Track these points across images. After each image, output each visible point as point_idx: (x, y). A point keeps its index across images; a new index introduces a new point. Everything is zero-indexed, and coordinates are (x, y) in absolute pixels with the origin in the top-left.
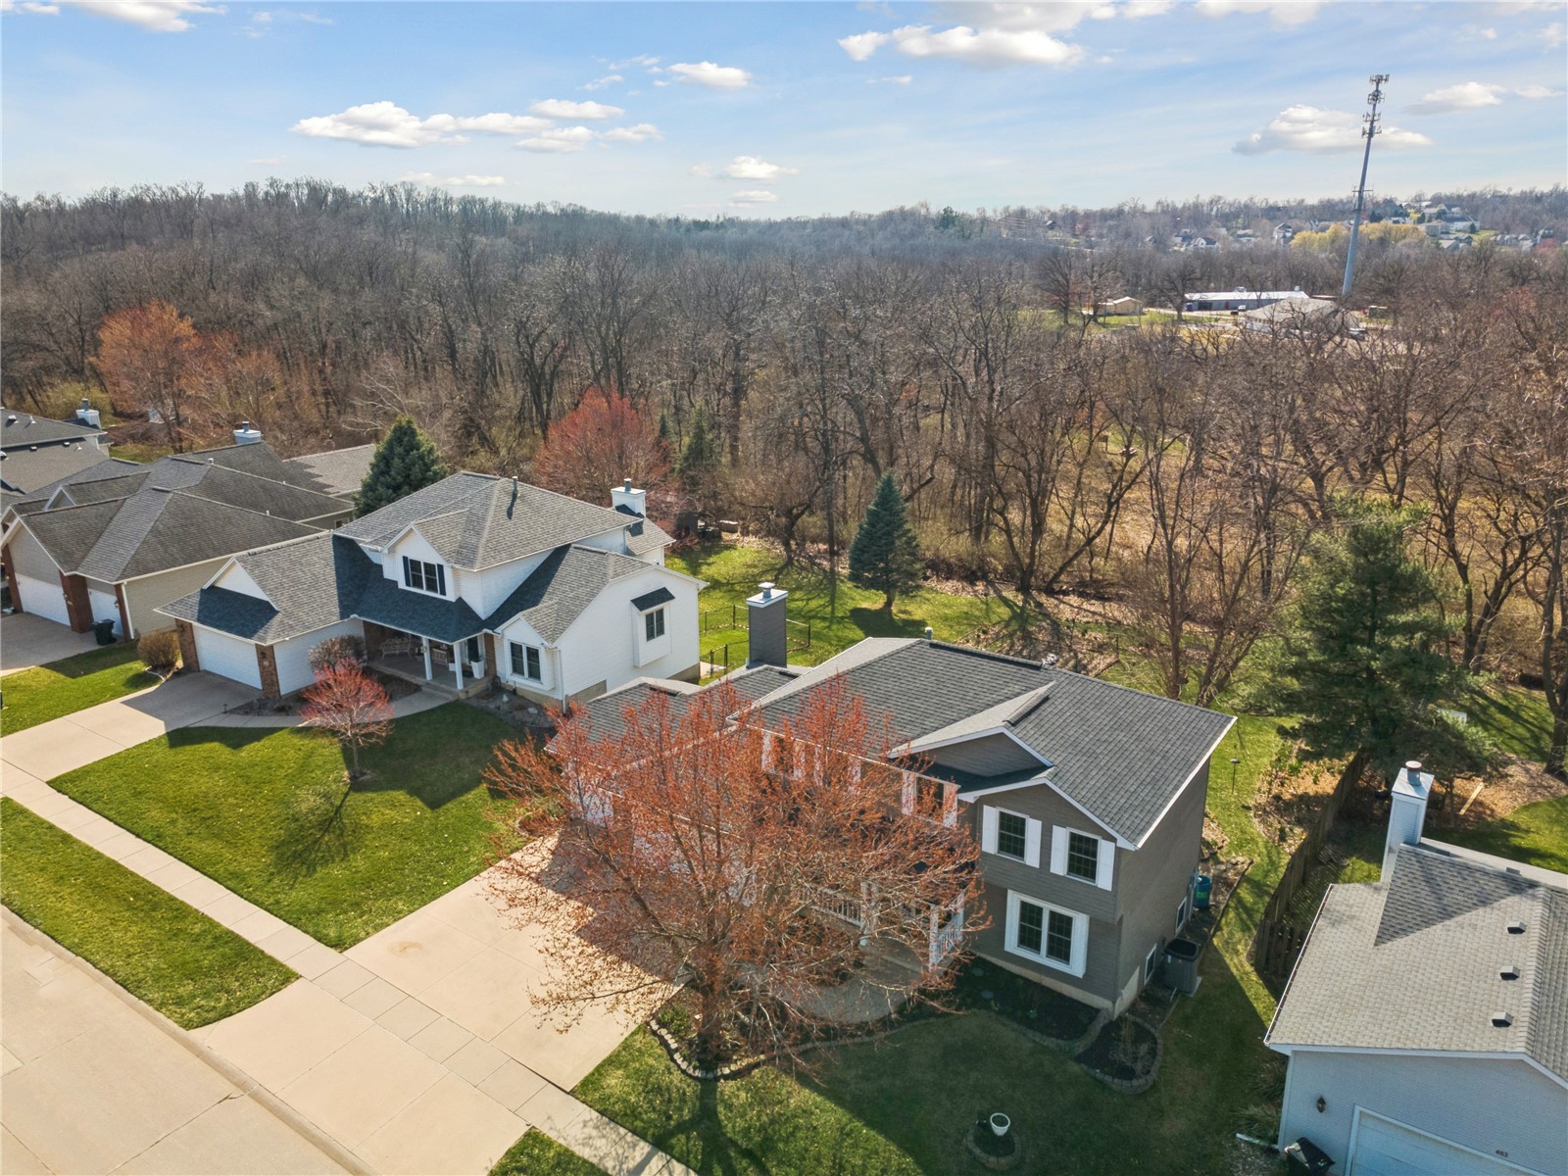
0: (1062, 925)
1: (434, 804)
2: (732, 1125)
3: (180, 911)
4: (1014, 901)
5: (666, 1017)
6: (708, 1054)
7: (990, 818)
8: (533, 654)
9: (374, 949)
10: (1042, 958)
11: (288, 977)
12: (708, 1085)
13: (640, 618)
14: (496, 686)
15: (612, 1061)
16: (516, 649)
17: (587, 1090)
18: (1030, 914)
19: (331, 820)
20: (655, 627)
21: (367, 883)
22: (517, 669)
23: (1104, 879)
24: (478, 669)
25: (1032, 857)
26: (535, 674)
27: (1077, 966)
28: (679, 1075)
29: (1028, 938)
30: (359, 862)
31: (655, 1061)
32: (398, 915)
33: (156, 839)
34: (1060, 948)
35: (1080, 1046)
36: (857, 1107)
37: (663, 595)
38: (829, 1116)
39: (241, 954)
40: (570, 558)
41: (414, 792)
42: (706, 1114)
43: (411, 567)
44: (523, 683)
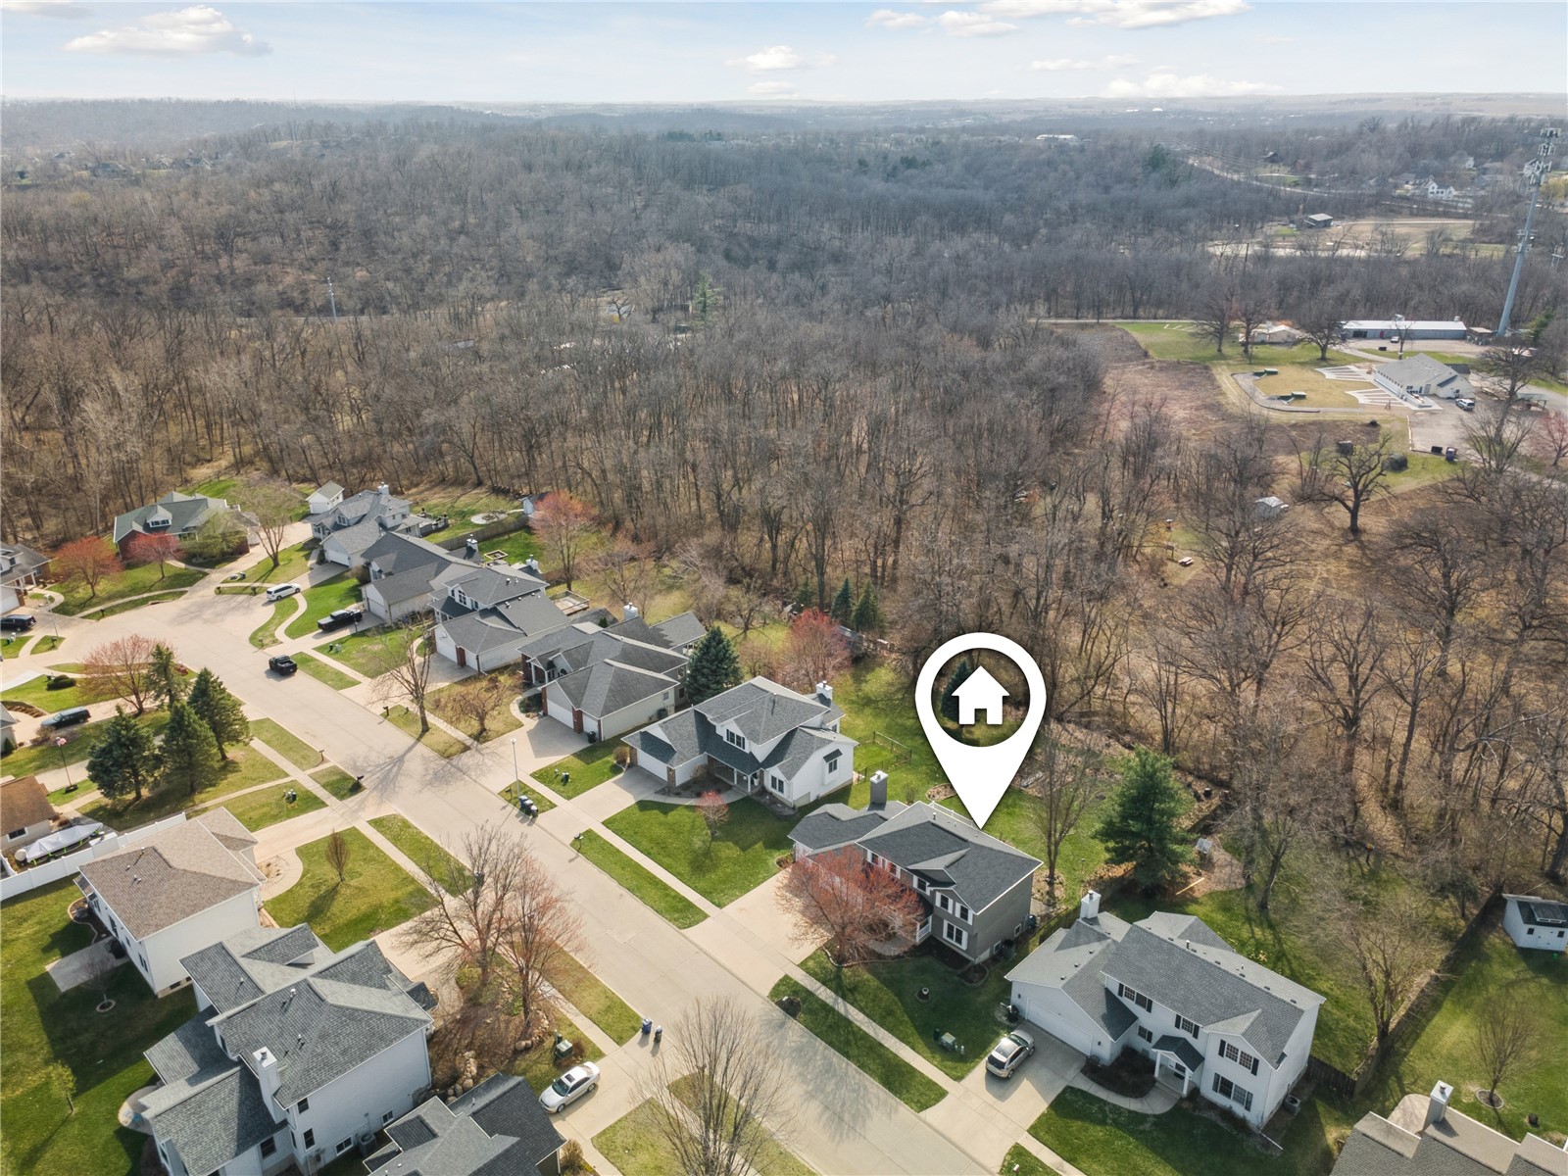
0: (959, 933)
1: (744, 849)
2: (846, 982)
3: (666, 887)
4: (946, 923)
5: (828, 946)
6: (840, 959)
7: (938, 896)
8: (781, 782)
9: (731, 908)
10: (953, 942)
11: (706, 916)
12: (839, 969)
13: (827, 766)
14: (763, 791)
15: (810, 958)
16: (774, 779)
17: (803, 965)
18: (950, 928)
19: (707, 853)
20: (833, 767)
21: (724, 882)
22: (774, 786)
23: (970, 921)
24: (756, 782)
25: (950, 911)
26: (781, 790)
27: (964, 946)
28: (831, 965)
29: (950, 935)
30: (720, 872)
31: (823, 959)
32: (737, 897)
33: (648, 855)
34: (959, 940)
35: (959, 972)
36: (884, 982)
37: (837, 753)
38: (874, 983)
39: (689, 906)
40: (797, 735)
41: (736, 843)
42: (838, 976)
43: (731, 735)
44: (776, 792)
